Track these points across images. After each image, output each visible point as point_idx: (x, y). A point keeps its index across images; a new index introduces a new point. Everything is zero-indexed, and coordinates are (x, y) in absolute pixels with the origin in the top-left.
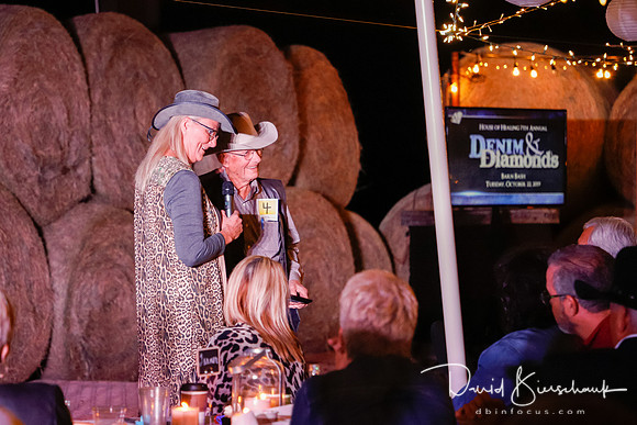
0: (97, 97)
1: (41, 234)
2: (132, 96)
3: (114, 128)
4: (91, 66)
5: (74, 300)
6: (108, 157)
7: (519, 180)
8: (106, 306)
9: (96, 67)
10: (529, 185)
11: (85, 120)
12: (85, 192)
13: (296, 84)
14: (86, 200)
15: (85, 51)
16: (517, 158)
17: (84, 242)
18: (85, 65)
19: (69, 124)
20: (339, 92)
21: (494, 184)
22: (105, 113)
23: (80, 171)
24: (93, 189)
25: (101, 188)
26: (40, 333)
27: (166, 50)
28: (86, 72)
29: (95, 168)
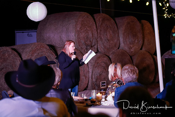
0: (99, 31)
2: (106, 31)
3: (102, 38)
5: (93, 74)
6: (101, 44)
8: (100, 75)
9: (98, 25)
11: (96, 36)
12: (96, 51)
13: (142, 28)
14: (96, 53)
15: (96, 22)
17: (95, 61)
18: (96, 24)
19: (92, 37)
22: (100, 35)
23: (95, 47)
24: (98, 50)
25: (100, 50)
26: (86, 80)
28: (96, 26)
29: (98, 46)
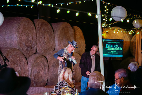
0: (38, 34)
1: (27, 59)
2: (44, 34)
3: (41, 40)
4: (37, 29)
5: (32, 72)
6: (39, 46)
7: (114, 52)
8: (38, 73)
9: (38, 29)
10: (116, 53)
11: (35, 39)
12: (35, 52)
13: (74, 33)
14: (35, 53)
15: (36, 26)
16: (114, 48)
17: (34, 61)
18: (36, 29)
19: (32, 39)
20: (82, 35)
21: (110, 53)
22: (39, 37)
23: (34, 48)
24: (36, 51)
25: (38, 51)
27: (51, 26)
29: (37, 48)
